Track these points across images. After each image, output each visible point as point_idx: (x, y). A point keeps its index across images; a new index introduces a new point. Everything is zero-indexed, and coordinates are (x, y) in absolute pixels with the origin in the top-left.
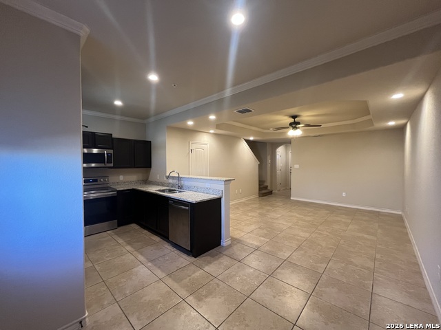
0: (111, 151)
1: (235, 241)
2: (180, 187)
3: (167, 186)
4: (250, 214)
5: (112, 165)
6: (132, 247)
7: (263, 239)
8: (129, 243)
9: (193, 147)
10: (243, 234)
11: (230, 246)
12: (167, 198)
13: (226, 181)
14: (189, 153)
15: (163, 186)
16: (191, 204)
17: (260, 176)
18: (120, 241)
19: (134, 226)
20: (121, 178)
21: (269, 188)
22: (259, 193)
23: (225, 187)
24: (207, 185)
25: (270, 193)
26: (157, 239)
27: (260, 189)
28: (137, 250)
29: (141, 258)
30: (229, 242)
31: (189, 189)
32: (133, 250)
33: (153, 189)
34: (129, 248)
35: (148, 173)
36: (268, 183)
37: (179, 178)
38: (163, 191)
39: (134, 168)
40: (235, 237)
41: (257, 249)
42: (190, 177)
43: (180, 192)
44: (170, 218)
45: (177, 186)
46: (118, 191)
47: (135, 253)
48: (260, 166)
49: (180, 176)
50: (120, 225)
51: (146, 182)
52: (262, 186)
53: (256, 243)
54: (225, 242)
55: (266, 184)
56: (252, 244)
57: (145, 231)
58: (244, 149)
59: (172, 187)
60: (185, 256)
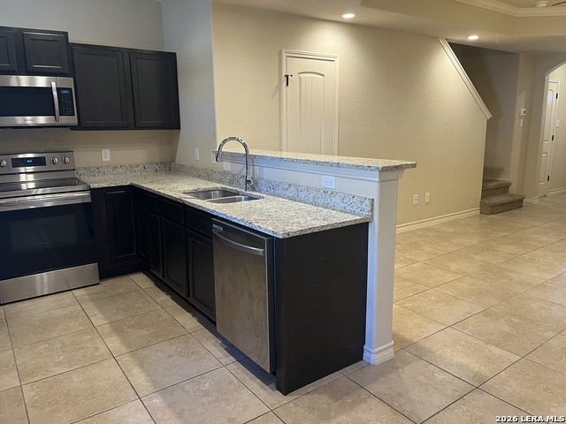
0: (68, 82)
1: (407, 349)
2: (251, 184)
3: (220, 181)
4: (453, 266)
5: (73, 120)
6: (124, 341)
7: (497, 351)
8: (117, 328)
9: (293, 66)
10: (432, 328)
11: (390, 366)
12: (206, 217)
13: (385, 169)
14: (279, 87)
15: (209, 178)
16: (273, 242)
17: (489, 154)
18: (99, 320)
19: (140, 280)
20: (106, 155)
21: (513, 190)
22: (482, 205)
23: (382, 190)
24: (328, 181)
25: (517, 204)
26: (188, 321)
27: (486, 193)
28: (132, 353)
29: (139, 378)
30: (390, 354)
31: (274, 189)
32: (123, 349)
33: (177, 189)
34: (114, 343)
35: (173, 144)
36: (511, 176)
37: (247, 159)
38: (206, 194)
39: (136, 127)
40: (406, 335)
41: (479, 385)
42: (284, 155)
43: (251, 198)
44: (216, 273)
45: (242, 181)
46: (94, 192)
47: (126, 360)
48: (493, 128)
49: (251, 152)
50: (105, 275)
51: (170, 166)
52: (491, 185)
53: (475, 365)
54: (377, 350)
55: (503, 179)
56: (461, 367)
57: (164, 298)
58: (447, 71)
59: (231, 183)
60: (255, 384)
